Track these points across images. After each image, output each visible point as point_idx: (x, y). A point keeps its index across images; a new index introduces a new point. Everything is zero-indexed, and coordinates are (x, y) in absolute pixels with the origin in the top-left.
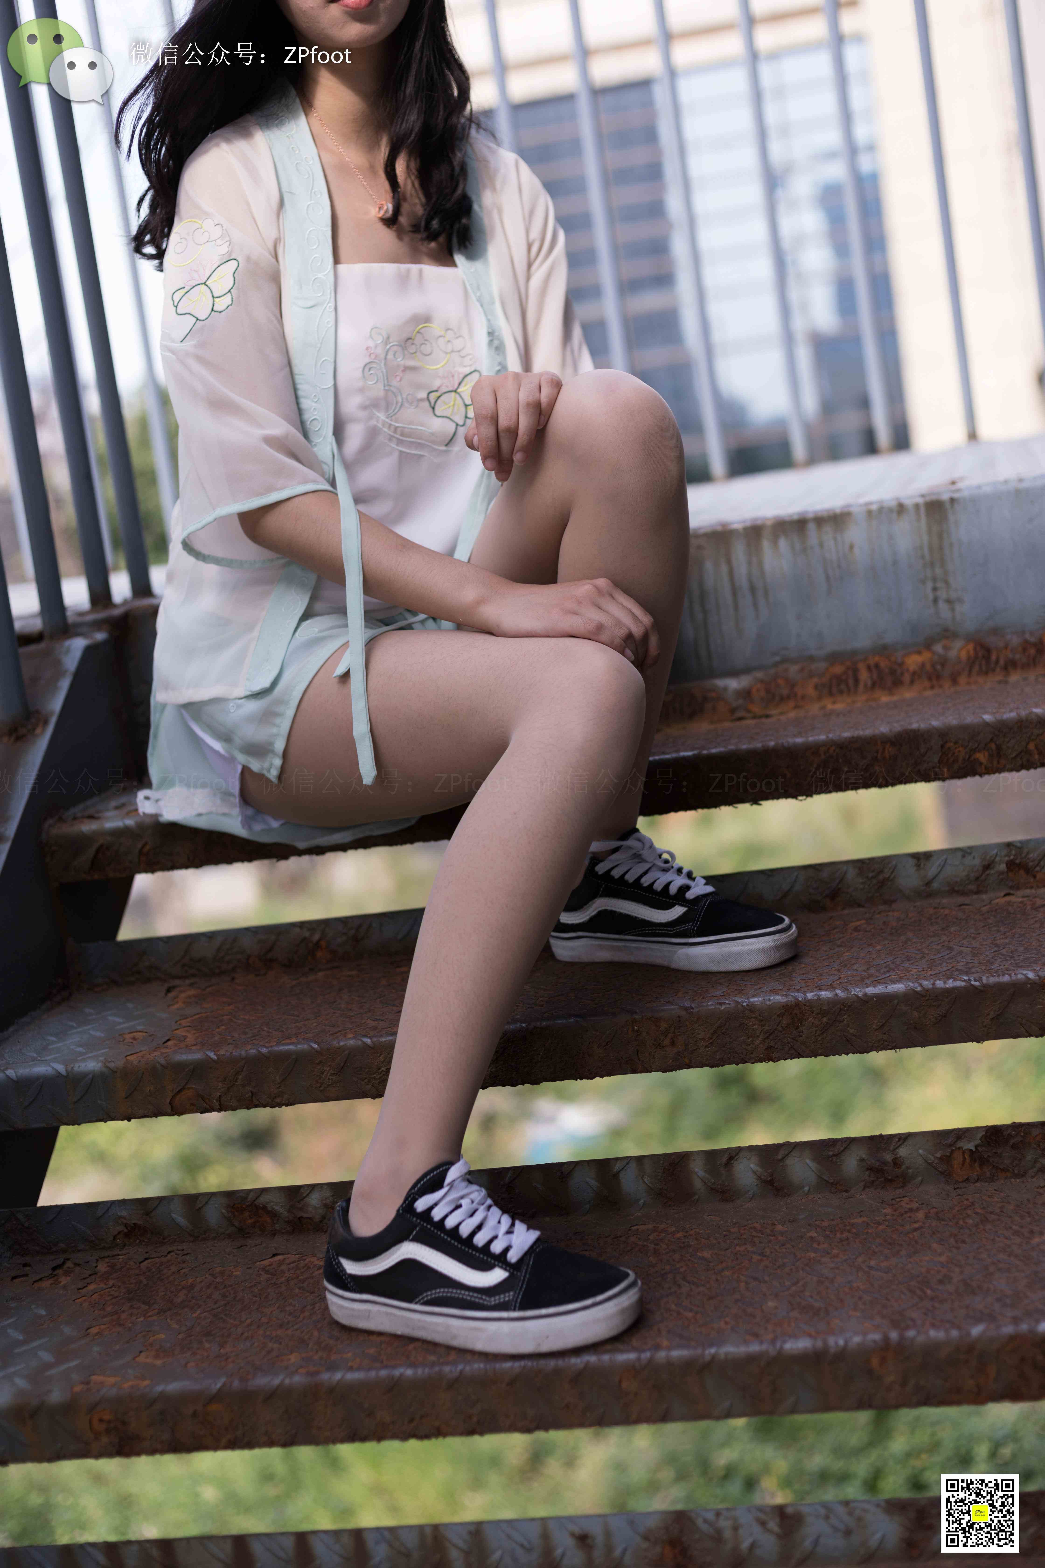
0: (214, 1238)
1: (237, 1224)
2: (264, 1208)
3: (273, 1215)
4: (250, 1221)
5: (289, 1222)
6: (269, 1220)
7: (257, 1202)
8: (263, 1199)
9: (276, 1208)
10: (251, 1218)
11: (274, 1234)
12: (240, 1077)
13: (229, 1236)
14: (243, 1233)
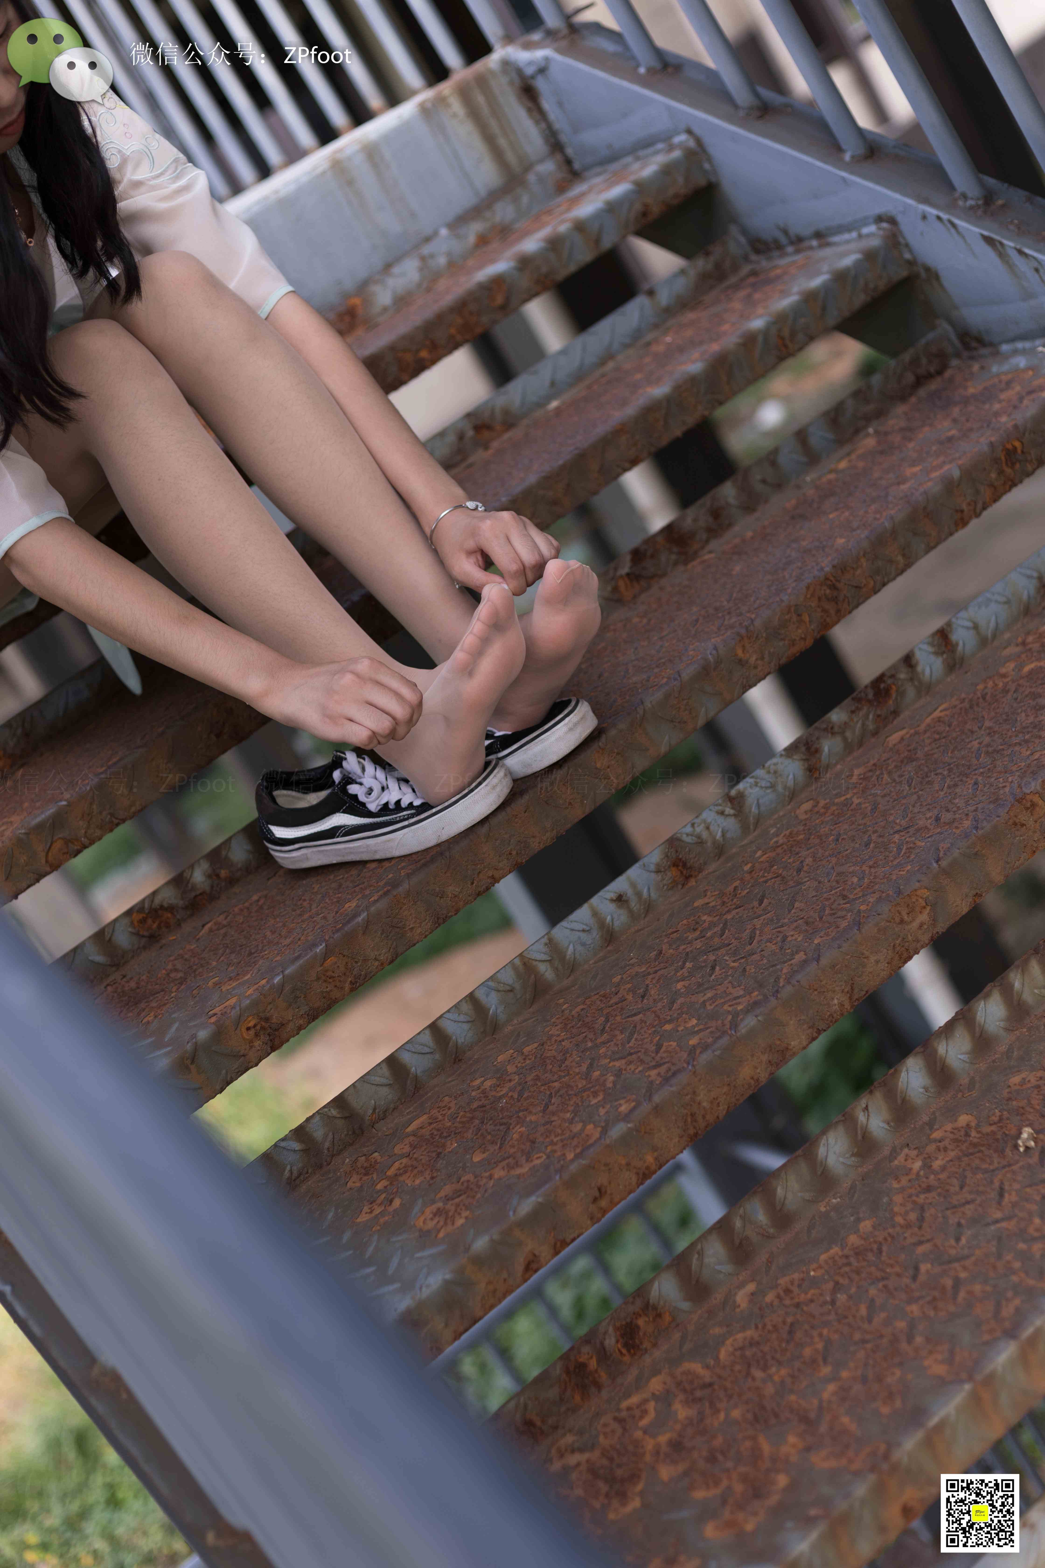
0: (133, 957)
1: (146, 934)
2: (162, 907)
3: (171, 909)
4: (155, 926)
5: (186, 908)
6: (169, 915)
7: (153, 906)
8: (157, 901)
9: (170, 902)
10: (154, 922)
11: (179, 925)
12: (95, 807)
13: (145, 948)
14: (153, 938)
